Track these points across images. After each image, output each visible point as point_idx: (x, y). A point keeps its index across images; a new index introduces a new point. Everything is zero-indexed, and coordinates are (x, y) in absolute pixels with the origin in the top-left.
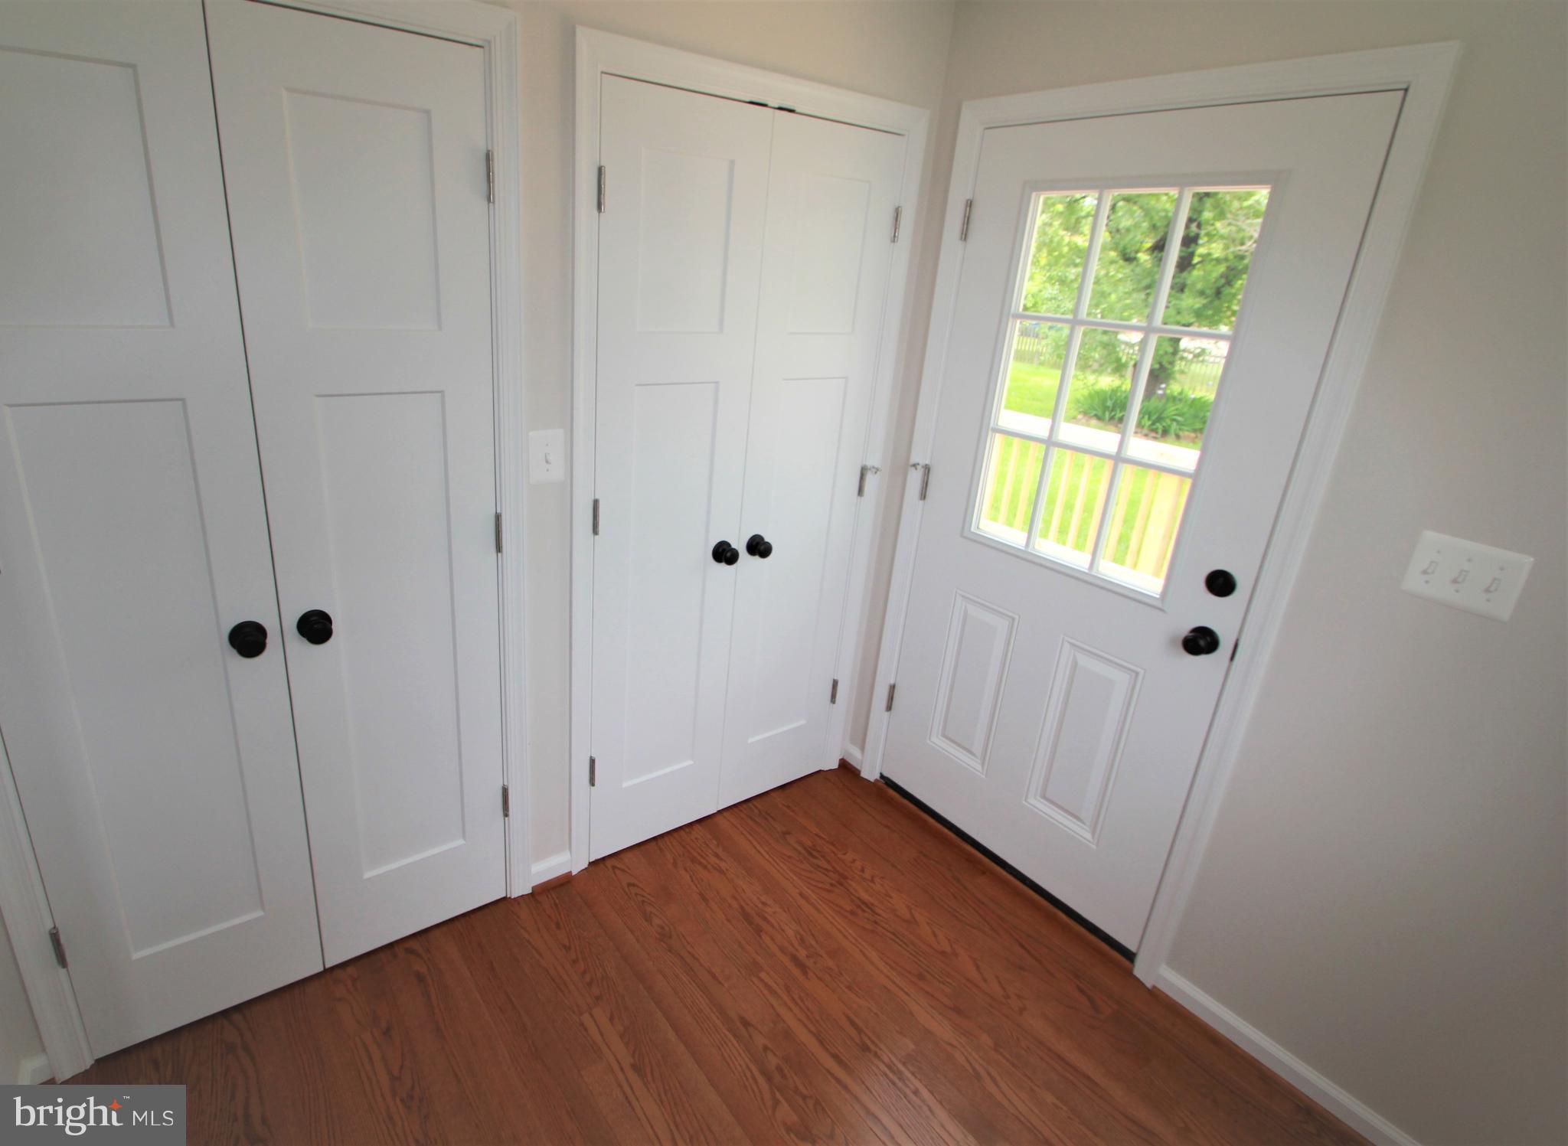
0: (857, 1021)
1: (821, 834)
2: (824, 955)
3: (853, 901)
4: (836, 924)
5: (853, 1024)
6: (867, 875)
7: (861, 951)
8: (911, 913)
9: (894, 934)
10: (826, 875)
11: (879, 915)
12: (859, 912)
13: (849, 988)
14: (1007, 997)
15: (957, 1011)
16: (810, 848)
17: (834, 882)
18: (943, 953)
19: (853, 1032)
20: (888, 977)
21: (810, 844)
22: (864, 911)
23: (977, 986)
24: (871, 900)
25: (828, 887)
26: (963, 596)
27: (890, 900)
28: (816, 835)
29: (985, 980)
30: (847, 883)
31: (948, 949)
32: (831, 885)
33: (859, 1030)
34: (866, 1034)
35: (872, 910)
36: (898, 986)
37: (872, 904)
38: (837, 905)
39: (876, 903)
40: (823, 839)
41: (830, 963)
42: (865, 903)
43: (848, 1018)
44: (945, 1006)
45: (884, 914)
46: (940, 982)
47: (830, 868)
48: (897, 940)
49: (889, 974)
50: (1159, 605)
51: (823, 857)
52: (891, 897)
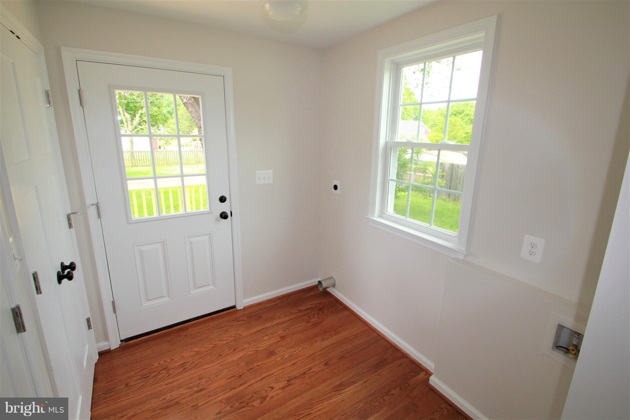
0: (230, 376)
1: (136, 372)
2: (200, 382)
3: (179, 368)
4: (187, 375)
5: (230, 378)
6: (168, 360)
7: (203, 370)
8: (195, 352)
9: (200, 359)
10: (160, 374)
11: (190, 361)
12: (185, 367)
13: (216, 376)
14: (235, 337)
15: (235, 350)
16: (141, 377)
17: (166, 372)
18: (213, 347)
19: (234, 378)
20: (217, 364)
21: (140, 377)
22: (186, 365)
23: (229, 343)
24: (183, 361)
25: (167, 375)
26: (136, 246)
27: (185, 356)
28: (136, 374)
29: (228, 340)
30: (169, 368)
31: (213, 346)
32: (167, 373)
33: (234, 376)
34: (236, 375)
35: (186, 363)
36: (222, 362)
37: (184, 362)
38: (178, 373)
39: (184, 361)
40: (140, 371)
41: (204, 380)
42: (182, 364)
43: (227, 379)
44: (232, 352)
45: (190, 360)
46: (224, 351)
47: (158, 372)
48: (203, 358)
49: (215, 364)
50: (210, 212)
51: (150, 373)
52: (184, 356)
